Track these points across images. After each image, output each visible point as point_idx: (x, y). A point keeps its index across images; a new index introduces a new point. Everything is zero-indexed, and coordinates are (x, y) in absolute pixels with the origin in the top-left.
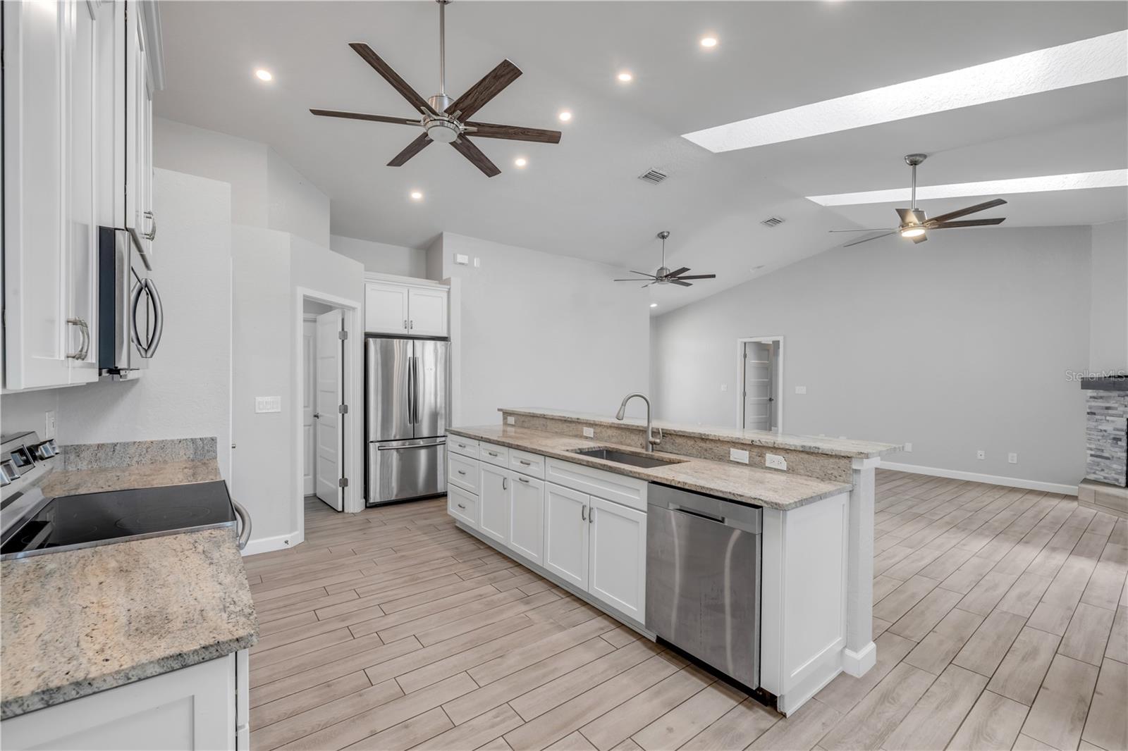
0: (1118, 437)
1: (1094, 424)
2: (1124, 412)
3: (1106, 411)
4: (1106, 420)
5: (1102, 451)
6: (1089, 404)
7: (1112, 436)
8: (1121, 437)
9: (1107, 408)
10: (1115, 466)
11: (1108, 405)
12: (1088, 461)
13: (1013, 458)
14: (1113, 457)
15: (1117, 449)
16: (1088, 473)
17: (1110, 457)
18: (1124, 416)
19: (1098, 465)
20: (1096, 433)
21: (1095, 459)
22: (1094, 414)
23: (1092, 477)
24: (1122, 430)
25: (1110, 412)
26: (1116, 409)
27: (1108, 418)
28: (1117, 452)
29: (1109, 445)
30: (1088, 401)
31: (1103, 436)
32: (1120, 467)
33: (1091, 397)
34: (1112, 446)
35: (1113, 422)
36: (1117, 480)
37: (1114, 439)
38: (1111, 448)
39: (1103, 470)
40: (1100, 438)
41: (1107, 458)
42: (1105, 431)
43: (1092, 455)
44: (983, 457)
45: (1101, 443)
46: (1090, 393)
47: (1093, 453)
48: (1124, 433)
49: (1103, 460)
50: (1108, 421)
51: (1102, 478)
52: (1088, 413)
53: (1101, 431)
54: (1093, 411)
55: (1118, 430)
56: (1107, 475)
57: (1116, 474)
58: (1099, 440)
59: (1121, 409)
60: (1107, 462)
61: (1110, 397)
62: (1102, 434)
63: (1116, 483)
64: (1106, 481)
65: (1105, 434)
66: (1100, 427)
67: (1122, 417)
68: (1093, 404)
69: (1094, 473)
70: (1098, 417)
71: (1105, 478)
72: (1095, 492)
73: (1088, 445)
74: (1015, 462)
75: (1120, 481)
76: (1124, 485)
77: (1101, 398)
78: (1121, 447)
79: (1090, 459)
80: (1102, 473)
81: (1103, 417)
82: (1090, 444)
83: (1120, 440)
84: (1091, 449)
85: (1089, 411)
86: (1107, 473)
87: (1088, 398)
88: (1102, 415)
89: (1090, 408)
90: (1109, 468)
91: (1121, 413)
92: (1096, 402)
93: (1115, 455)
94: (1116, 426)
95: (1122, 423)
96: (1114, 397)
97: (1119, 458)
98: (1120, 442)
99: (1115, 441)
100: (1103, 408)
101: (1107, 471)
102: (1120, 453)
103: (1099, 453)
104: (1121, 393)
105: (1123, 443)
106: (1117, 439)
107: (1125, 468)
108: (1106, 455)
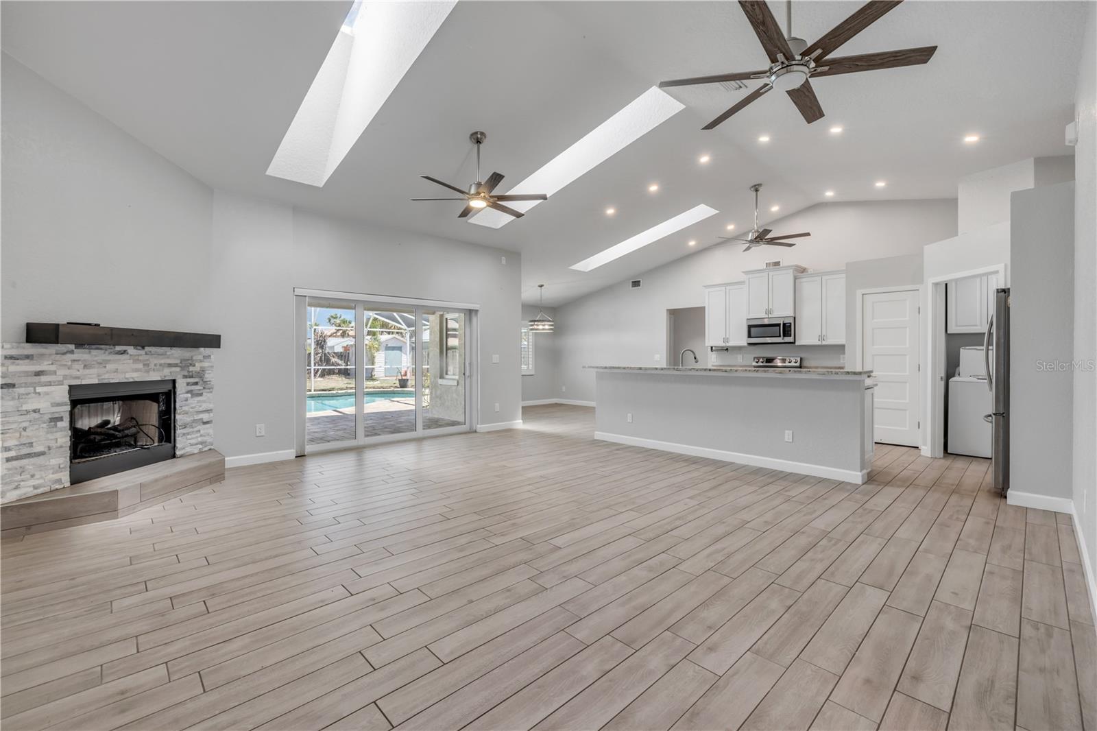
0: (57, 415)
1: (17, 402)
2: (65, 377)
3: (36, 379)
4: (36, 393)
5: (31, 444)
7: (47, 417)
8: (62, 414)
9: (38, 374)
10: (53, 462)
11: (38, 368)
14: (49, 448)
15: (58, 435)
16: (4, 492)
17: (46, 450)
18: (65, 382)
19: (22, 470)
20: (19, 419)
21: (15, 463)
22: (13, 386)
24: (62, 404)
25: (44, 379)
26: (55, 373)
27: (39, 389)
28: (55, 440)
29: (41, 433)
31: (31, 421)
32: (59, 460)
34: (48, 433)
35: (47, 394)
36: (59, 481)
37: (51, 420)
38: (50, 436)
39: (33, 476)
40: (24, 424)
41: (43, 454)
42: (36, 411)
43: (8, 460)
45: (29, 432)
47: (12, 454)
48: (67, 408)
49: (32, 460)
50: (39, 393)
51: (32, 489)
53: (28, 412)
54: (10, 381)
55: (58, 405)
56: (39, 482)
57: (53, 473)
58: (25, 429)
59: (62, 372)
60: (39, 460)
61: (42, 355)
62: (28, 417)
64: (38, 492)
65: (36, 415)
66: (25, 407)
67: (62, 385)
68: (13, 368)
69: (17, 488)
70: (22, 390)
71: (35, 487)
75: (62, 480)
76: (68, 484)
77: (28, 357)
79: (6, 472)
81: (31, 390)
82: (5, 440)
83: (61, 419)
84: (7, 449)
86: (40, 478)
88: (26, 385)
90: (42, 468)
91: (61, 378)
92: (18, 365)
93: (53, 444)
94: (55, 398)
95: (62, 394)
96: (50, 355)
97: (61, 447)
98: (59, 424)
99: (53, 423)
100: (27, 374)
101: (37, 476)
102: (62, 438)
103: (24, 451)
104: (61, 348)
105: (65, 423)
106: (55, 420)
107: (68, 458)
108: (36, 450)
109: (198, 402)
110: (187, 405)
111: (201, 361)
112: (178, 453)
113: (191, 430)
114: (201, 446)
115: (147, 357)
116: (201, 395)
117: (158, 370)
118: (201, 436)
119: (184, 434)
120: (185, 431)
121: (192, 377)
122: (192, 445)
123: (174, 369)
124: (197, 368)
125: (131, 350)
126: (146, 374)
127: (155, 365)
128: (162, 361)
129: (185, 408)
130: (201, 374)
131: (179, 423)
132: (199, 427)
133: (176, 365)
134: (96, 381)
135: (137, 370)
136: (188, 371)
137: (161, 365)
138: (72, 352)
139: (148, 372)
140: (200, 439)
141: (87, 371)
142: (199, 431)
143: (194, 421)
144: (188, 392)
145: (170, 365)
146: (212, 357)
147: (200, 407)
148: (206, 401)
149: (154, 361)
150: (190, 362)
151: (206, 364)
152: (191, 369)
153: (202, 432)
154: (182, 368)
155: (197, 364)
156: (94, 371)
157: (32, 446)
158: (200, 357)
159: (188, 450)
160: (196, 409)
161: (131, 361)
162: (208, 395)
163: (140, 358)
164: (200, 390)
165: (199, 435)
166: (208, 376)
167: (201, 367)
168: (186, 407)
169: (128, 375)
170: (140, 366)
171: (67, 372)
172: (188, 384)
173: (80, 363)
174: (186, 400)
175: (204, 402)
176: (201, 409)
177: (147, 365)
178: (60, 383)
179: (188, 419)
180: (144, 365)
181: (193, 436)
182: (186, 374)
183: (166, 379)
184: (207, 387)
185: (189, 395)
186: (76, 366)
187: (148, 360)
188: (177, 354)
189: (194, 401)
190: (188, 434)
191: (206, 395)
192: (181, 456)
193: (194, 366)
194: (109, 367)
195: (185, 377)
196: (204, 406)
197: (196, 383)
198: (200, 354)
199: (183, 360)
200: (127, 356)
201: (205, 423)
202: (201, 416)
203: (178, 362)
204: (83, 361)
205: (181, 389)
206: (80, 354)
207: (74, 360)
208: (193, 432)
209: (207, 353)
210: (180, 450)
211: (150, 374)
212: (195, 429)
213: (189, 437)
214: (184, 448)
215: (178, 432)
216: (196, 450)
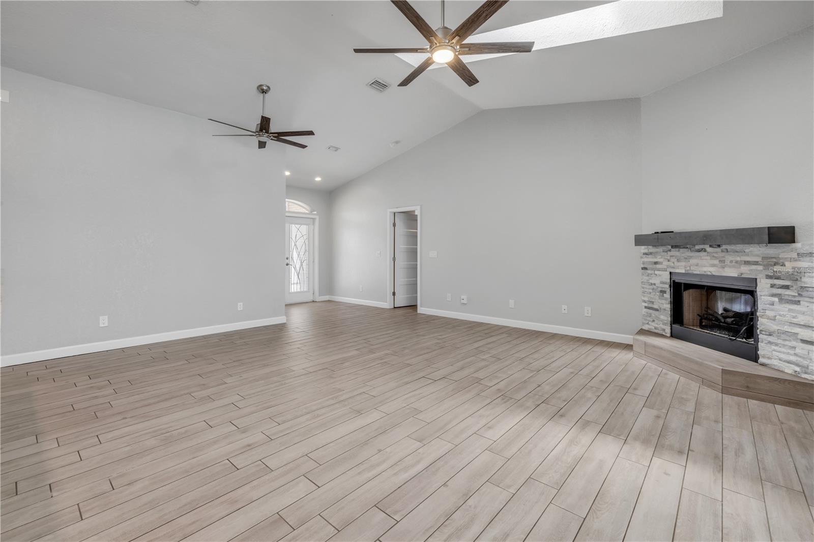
0: (663, 290)
1: (647, 278)
2: (668, 266)
3: (655, 266)
4: (654, 274)
6: (643, 260)
7: (660, 289)
8: (666, 290)
9: (656, 263)
10: (662, 317)
11: (656, 260)
12: (643, 313)
13: (588, 311)
15: (664, 301)
16: (644, 324)
17: (659, 308)
18: (668, 270)
19: (650, 316)
20: (648, 287)
21: (647, 310)
22: (646, 269)
23: (646, 327)
24: (666, 283)
25: (658, 266)
26: (661, 263)
27: (656, 272)
28: (663, 304)
29: (657, 298)
30: (642, 257)
31: (653, 289)
32: (666, 318)
33: (645, 254)
34: (660, 299)
35: (660, 276)
36: (664, 330)
37: (661, 291)
38: (659, 301)
39: (653, 321)
40: (651, 291)
41: (657, 310)
42: (655, 284)
43: (646, 307)
44: (566, 312)
45: (652, 295)
46: (643, 249)
47: (646, 305)
48: (668, 286)
49: (654, 312)
50: (656, 275)
51: (653, 328)
52: (642, 269)
53: (652, 284)
54: (645, 266)
55: (664, 283)
56: (656, 326)
57: (663, 324)
58: (650, 293)
59: (666, 263)
60: (657, 313)
61: (657, 252)
62: (651, 287)
63: (664, 334)
64: (656, 331)
65: (655, 287)
66: (651, 281)
67: (666, 271)
68: (646, 260)
69: (648, 324)
70: (649, 272)
71: (656, 328)
72: (645, 344)
73: (643, 298)
74: (590, 315)
75: (667, 332)
76: (669, 335)
77: (651, 253)
78: (666, 299)
79: (644, 311)
80: (653, 324)
81: (653, 272)
82: (644, 296)
83: (665, 292)
84: (645, 302)
85: (642, 266)
86: (657, 324)
87: (642, 255)
88: (652, 269)
89: (643, 263)
90: (658, 319)
91: (666, 267)
92: (648, 258)
93: (663, 307)
94: (662, 279)
95: (666, 277)
96: (660, 252)
97: (666, 310)
98: (665, 295)
99: (661, 294)
100: (652, 263)
101: (656, 321)
102: (665, 304)
103: (650, 305)
104: (665, 248)
105: (668, 296)
106: (663, 292)
107: (669, 319)
108: (656, 306)
109: (790, 310)
110: (772, 310)
111: (796, 260)
112: (761, 360)
113: (779, 341)
114: (798, 369)
115: (723, 254)
116: (798, 303)
117: (734, 267)
118: (795, 354)
119: (770, 343)
120: (770, 339)
121: (778, 278)
122: (780, 360)
123: (754, 267)
124: (789, 267)
125: (709, 249)
126: (721, 270)
127: (731, 262)
128: (738, 259)
129: (770, 313)
130: (795, 276)
131: (760, 326)
132: (794, 343)
133: (756, 263)
134: (683, 271)
135: (713, 265)
136: (775, 272)
137: (737, 262)
138: (670, 251)
140: (793, 358)
141: (679, 264)
142: (794, 348)
143: (785, 332)
144: (773, 295)
145: (747, 263)
147: (794, 317)
149: (729, 258)
150: (774, 260)
151: (804, 264)
152: (776, 268)
154: (766, 267)
155: (787, 264)
156: (683, 264)
157: (653, 304)
158: (795, 255)
159: (775, 362)
160: (788, 318)
161: (709, 258)
163: (715, 255)
164: (794, 296)
165: (792, 352)
167: (794, 268)
168: (773, 313)
169: (705, 269)
170: (716, 262)
171: (669, 263)
172: (772, 286)
173: (674, 257)
175: (803, 314)
176: (795, 321)
177: (723, 262)
179: (774, 327)
180: (720, 261)
181: (783, 350)
182: (771, 274)
183: (743, 276)
184: (804, 294)
185: (776, 299)
186: (673, 260)
187: (723, 257)
188: (757, 251)
189: (784, 309)
190: (777, 345)
191: (804, 306)
192: (763, 365)
193: (783, 265)
194: (693, 261)
195: (768, 277)
196: (801, 319)
197: (787, 287)
199: (763, 258)
200: (705, 254)
201: (804, 341)
202: (797, 330)
203: (759, 259)
204: (676, 257)
205: (763, 289)
206: (675, 252)
207: (671, 256)
208: (784, 346)
209: (807, 249)
210: (764, 357)
211: (726, 269)
212: (787, 343)
213: (776, 348)
214: (769, 358)
215: (760, 336)
216: (789, 369)
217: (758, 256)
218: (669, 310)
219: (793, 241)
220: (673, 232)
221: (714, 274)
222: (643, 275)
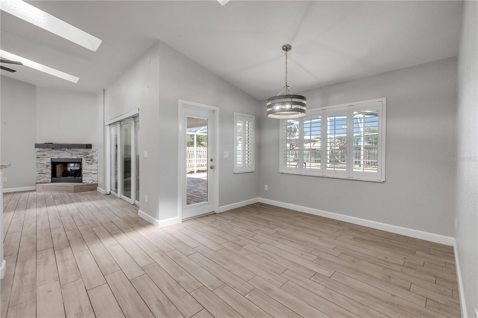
1: (39, 161)
2: (50, 156)
3: (43, 156)
5: (42, 171)
6: (37, 154)
7: (46, 165)
9: (44, 155)
10: (47, 176)
11: (44, 154)
12: (37, 176)
13: (5, 180)
14: (46, 173)
15: (48, 170)
16: (37, 180)
19: (41, 176)
20: (40, 165)
21: (39, 174)
22: (39, 157)
23: (39, 181)
24: (49, 163)
25: (45, 156)
26: (47, 155)
27: (44, 159)
28: (47, 171)
29: (45, 169)
30: (36, 153)
31: (42, 166)
32: (49, 176)
33: (38, 151)
34: (46, 169)
35: (46, 160)
36: (48, 181)
37: (47, 166)
38: (46, 170)
39: (43, 178)
40: (41, 166)
42: (43, 163)
43: (39, 173)
45: (42, 168)
46: (37, 149)
47: (39, 172)
48: (50, 164)
50: (44, 160)
51: (42, 181)
52: (37, 158)
53: (42, 164)
55: (48, 163)
56: (44, 180)
57: (47, 178)
58: (41, 167)
59: (49, 155)
60: (44, 175)
61: (45, 151)
62: (42, 165)
63: (48, 182)
65: (43, 164)
66: (41, 162)
68: (39, 154)
69: (40, 180)
70: (40, 159)
71: (44, 181)
73: (37, 170)
75: (49, 181)
76: (50, 182)
77: (42, 151)
79: (38, 175)
80: (43, 179)
81: (43, 159)
82: (38, 169)
83: (49, 166)
84: (38, 171)
85: (37, 156)
86: (44, 179)
89: (37, 155)
90: (45, 177)
91: (49, 156)
93: (47, 172)
95: (49, 160)
96: (46, 151)
97: (49, 173)
98: (49, 167)
100: (42, 155)
101: (44, 178)
102: (49, 171)
103: (41, 172)
104: (49, 149)
105: (50, 167)
106: (48, 166)
107: (51, 176)
108: (44, 172)
109: (91, 166)
110: (86, 167)
111: (92, 153)
112: (83, 182)
113: (88, 175)
114: (92, 181)
115: (72, 151)
116: (92, 164)
118: (92, 178)
119: (85, 176)
120: (86, 175)
121: (88, 158)
122: (88, 180)
123: (81, 155)
124: (90, 155)
125: (67, 150)
127: (75, 154)
128: (77, 153)
130: (92, 157)
131: (83, 172)
133: (82, 154)
134: (57, 158)
135: (69, 155)
136: (87, 156)
137: (76, 154)
138: (51, 150)
139: (72, 156)
140: (91, 179)
141: (55, 155)
142: (91, 176)
143: (89, 172)
144: (86, 163)
145: (79, 154)
146: (96, 152)
147: (91, 168)
148: (94, 166)
149: (74, 153)
150: (87, 153)
151: (94, 154)
152: (87, 155)
153: (92, 177)
154: (85, 155)
155: (90, 154)
156: (57, 155)
159: (87, 181)
160: (90, 169)
161: (67, 153)
162: (95, 165)
163: (69, 152)
164: (91, 162)
165: (91, 177)
166: (95, 158)
167: (92, 155)
168: (86, 168)
169: (66, 156)
170: (70, 154)
171: (50, 155)
172: (86, 160)
174: (86, 165)
175: (93, 167)
176: (91, 169)
177: (72, 154)
178: (49, 158)
179: (86, 171)
181: (89, 177)
182: (86, 157)
183: (78, 158)
184: (94, 162)
185: (87, 164)
186: (52, 154)
188: (82, 151)
189: (89, 166)
190: (87, 176)
191: (94, 165)
192: (84, 183)
193: (89, 154)
194: (61, 154)
195: (85, 158)
196: (93, 168)
197: (90, 160)
198: (91, 151)
199: (84, 153)
200: (66, 151)
201: (94, 174)
202: (92, 171)
203: (83, 153)
204: (54, 152)
205: (84, 161)
206: (53, 151)
207: (52, 152)
208: (89, 176)
209: (94, 150)
210: (84, 181)
211: (73, 156)
212: (90, 175)
213: (87, 177)
214: (85, 181)
215: (83, 175)
216: (90, 182)
217: (83, 152)
218: (51, 173)
219: (91, 148)
220: (52, 143)
221: (69, 158)
222: (37, 160)
